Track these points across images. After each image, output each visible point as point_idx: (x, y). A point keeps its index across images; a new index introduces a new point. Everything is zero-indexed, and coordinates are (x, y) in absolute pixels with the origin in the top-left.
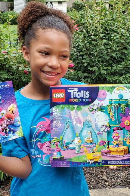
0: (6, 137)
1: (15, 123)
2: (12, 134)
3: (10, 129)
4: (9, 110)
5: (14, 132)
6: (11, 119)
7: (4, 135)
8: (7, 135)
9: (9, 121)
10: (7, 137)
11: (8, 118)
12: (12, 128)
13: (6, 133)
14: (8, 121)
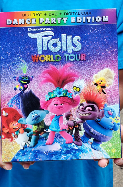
0: (75, 147)
1: (104, 117)
2: (92, 144)
3: (90, 130)
4: (96, 81)
5: (97, 141)
6: (95, 106)
7: (71, 143)
8: (77, 145)
9: (91, 109)
10: (76, 150)
11: (88, 102)
12: (95, 131)
13: (77, 138)
14: (87, 109)
